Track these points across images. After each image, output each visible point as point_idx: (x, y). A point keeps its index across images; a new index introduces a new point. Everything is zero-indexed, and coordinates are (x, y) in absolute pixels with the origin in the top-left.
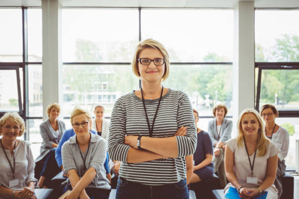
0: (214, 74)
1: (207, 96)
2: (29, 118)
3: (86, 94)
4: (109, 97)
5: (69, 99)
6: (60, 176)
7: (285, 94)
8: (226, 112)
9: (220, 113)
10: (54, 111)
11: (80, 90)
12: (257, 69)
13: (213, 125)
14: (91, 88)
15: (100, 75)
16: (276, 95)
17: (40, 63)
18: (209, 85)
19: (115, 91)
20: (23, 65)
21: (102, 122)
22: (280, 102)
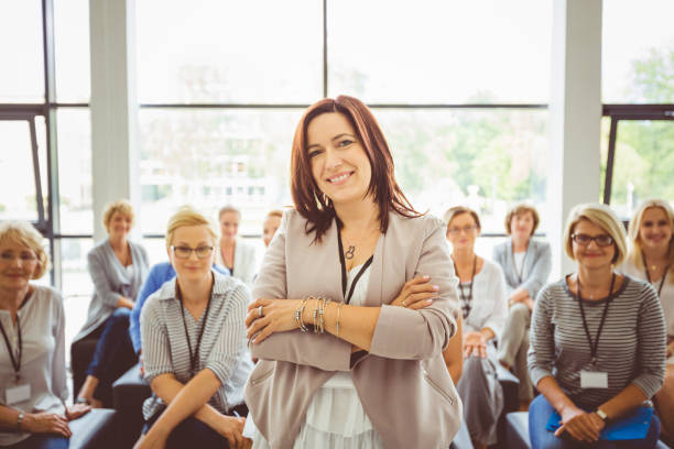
1: (473, 189)
2: (59, 237)
3: (199, 183)
4: (251, 191)
5: (157, 194)
6: (132, 377)
8: (536, 222)
9: (522, 223)
10: (119, 219)
11: (186, 175)
12: (607, 121)
13: (506, 254)
14: (209, 170)
15: (229, 142)
16: (631, 187)
17: (86, 105)
18: (478, 164)
19: (262, 175)
20: (46, 109)
21: (234, 246)
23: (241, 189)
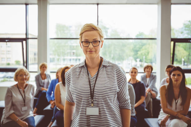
0: (142, 46)
1: (138, 60)
3: (62, 58)
4: (76, 60)
5: (52, 61)
6: (49, 107)
7: (189, 59)
8: (152, 69)
9: (148, 70)
10: (44, 67)
11: (59, 55)
12: (172, 43)
13: (144, 78)
14: (65, 54)
15: (71, 46)
16: (183, 60)
17: (36, 38)
18: (139, 53)
19: (80, 56)
20: (26, 39)
22: (186, 64)
23: (73, 59)
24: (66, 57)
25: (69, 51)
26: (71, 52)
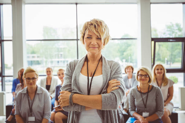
0: (128, 47)
1: (124, 60)
3: (50, 60)
4: (64, 62)
5: (38, 63)
7: (171, 58)
8: (133, 70)
11: (46, 58)
12: (153, 42)
14: (53, 56)
15: (58, 49)
16: (166, 59)
18: (125, 53)
22: (169, 63)
23: (61, 61)
24: (53, 60)
25: (57, 53)
26: (58, 55)
